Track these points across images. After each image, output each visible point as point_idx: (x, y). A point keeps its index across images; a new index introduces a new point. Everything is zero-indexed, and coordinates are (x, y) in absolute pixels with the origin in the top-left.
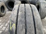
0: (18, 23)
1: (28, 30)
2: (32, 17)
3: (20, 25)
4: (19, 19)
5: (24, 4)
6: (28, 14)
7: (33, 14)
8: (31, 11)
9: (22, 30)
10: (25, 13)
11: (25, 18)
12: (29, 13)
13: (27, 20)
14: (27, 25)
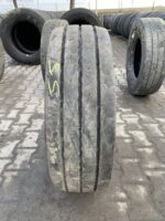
0: (66, 62)
1: (84, 73)
2: (94, 50)
3: (70, 66)
4: (66, 55)
5: (77, 26)
6: (85, 44)
7: (97, 46)
8: (93, 40)
9: (73, 73)
10: (80, 43)
11: (80, 53)
12: (89, 43)
13: (84, 57)
14: (84, 65)
